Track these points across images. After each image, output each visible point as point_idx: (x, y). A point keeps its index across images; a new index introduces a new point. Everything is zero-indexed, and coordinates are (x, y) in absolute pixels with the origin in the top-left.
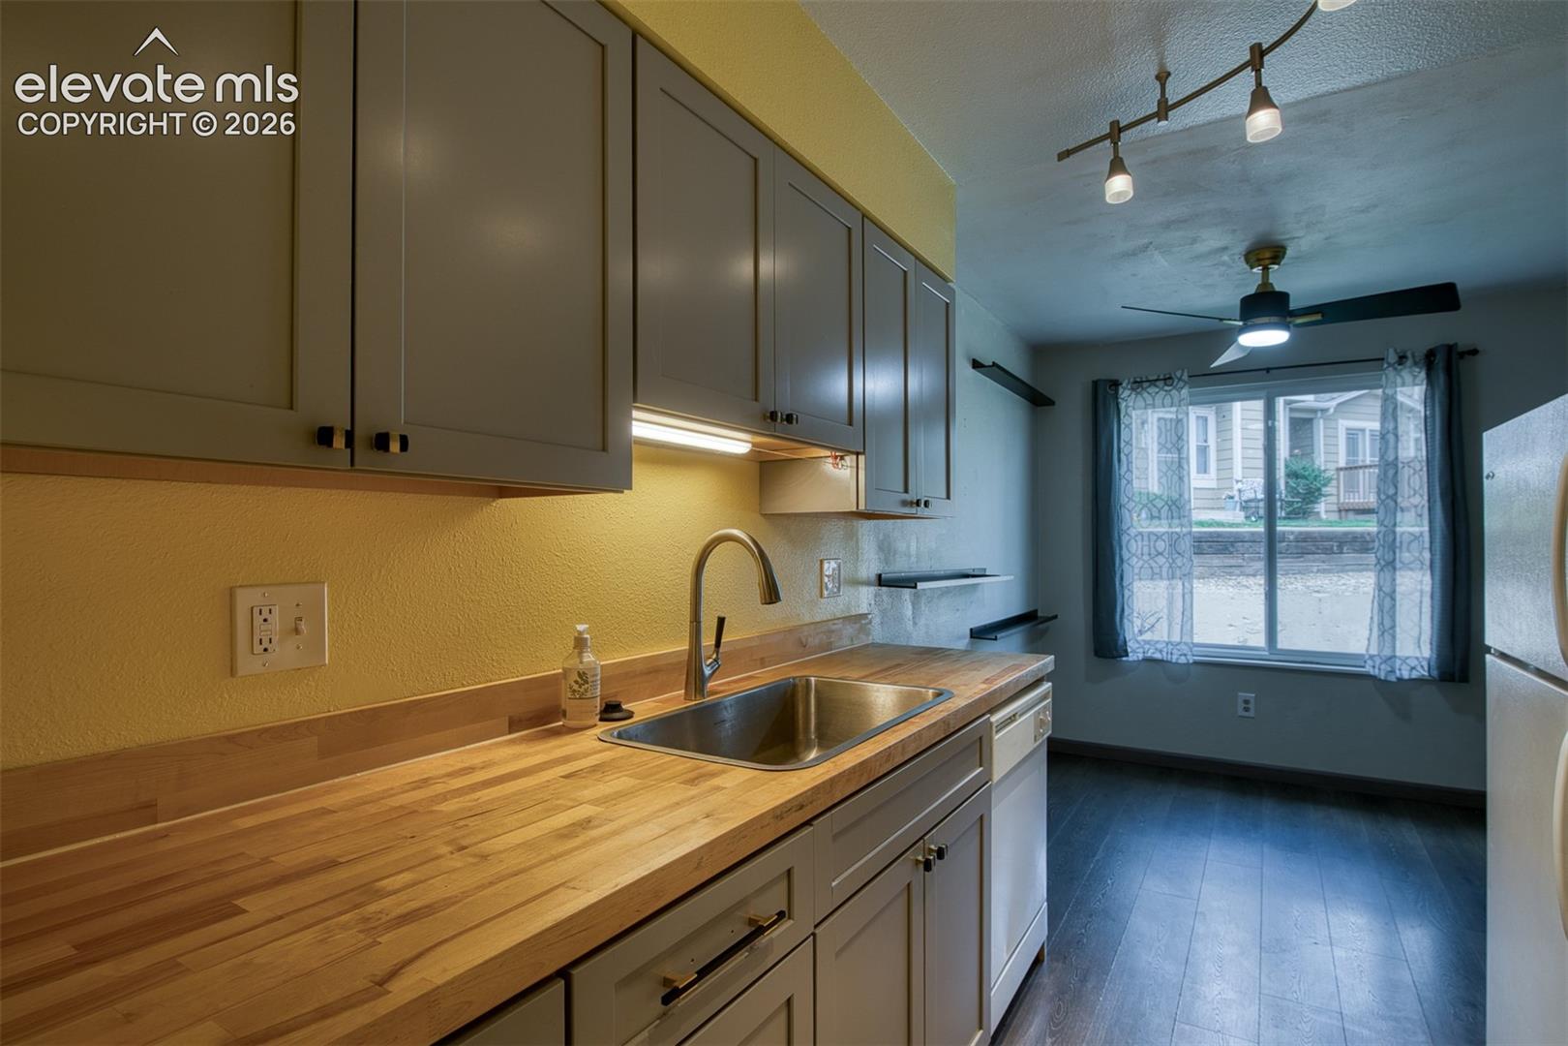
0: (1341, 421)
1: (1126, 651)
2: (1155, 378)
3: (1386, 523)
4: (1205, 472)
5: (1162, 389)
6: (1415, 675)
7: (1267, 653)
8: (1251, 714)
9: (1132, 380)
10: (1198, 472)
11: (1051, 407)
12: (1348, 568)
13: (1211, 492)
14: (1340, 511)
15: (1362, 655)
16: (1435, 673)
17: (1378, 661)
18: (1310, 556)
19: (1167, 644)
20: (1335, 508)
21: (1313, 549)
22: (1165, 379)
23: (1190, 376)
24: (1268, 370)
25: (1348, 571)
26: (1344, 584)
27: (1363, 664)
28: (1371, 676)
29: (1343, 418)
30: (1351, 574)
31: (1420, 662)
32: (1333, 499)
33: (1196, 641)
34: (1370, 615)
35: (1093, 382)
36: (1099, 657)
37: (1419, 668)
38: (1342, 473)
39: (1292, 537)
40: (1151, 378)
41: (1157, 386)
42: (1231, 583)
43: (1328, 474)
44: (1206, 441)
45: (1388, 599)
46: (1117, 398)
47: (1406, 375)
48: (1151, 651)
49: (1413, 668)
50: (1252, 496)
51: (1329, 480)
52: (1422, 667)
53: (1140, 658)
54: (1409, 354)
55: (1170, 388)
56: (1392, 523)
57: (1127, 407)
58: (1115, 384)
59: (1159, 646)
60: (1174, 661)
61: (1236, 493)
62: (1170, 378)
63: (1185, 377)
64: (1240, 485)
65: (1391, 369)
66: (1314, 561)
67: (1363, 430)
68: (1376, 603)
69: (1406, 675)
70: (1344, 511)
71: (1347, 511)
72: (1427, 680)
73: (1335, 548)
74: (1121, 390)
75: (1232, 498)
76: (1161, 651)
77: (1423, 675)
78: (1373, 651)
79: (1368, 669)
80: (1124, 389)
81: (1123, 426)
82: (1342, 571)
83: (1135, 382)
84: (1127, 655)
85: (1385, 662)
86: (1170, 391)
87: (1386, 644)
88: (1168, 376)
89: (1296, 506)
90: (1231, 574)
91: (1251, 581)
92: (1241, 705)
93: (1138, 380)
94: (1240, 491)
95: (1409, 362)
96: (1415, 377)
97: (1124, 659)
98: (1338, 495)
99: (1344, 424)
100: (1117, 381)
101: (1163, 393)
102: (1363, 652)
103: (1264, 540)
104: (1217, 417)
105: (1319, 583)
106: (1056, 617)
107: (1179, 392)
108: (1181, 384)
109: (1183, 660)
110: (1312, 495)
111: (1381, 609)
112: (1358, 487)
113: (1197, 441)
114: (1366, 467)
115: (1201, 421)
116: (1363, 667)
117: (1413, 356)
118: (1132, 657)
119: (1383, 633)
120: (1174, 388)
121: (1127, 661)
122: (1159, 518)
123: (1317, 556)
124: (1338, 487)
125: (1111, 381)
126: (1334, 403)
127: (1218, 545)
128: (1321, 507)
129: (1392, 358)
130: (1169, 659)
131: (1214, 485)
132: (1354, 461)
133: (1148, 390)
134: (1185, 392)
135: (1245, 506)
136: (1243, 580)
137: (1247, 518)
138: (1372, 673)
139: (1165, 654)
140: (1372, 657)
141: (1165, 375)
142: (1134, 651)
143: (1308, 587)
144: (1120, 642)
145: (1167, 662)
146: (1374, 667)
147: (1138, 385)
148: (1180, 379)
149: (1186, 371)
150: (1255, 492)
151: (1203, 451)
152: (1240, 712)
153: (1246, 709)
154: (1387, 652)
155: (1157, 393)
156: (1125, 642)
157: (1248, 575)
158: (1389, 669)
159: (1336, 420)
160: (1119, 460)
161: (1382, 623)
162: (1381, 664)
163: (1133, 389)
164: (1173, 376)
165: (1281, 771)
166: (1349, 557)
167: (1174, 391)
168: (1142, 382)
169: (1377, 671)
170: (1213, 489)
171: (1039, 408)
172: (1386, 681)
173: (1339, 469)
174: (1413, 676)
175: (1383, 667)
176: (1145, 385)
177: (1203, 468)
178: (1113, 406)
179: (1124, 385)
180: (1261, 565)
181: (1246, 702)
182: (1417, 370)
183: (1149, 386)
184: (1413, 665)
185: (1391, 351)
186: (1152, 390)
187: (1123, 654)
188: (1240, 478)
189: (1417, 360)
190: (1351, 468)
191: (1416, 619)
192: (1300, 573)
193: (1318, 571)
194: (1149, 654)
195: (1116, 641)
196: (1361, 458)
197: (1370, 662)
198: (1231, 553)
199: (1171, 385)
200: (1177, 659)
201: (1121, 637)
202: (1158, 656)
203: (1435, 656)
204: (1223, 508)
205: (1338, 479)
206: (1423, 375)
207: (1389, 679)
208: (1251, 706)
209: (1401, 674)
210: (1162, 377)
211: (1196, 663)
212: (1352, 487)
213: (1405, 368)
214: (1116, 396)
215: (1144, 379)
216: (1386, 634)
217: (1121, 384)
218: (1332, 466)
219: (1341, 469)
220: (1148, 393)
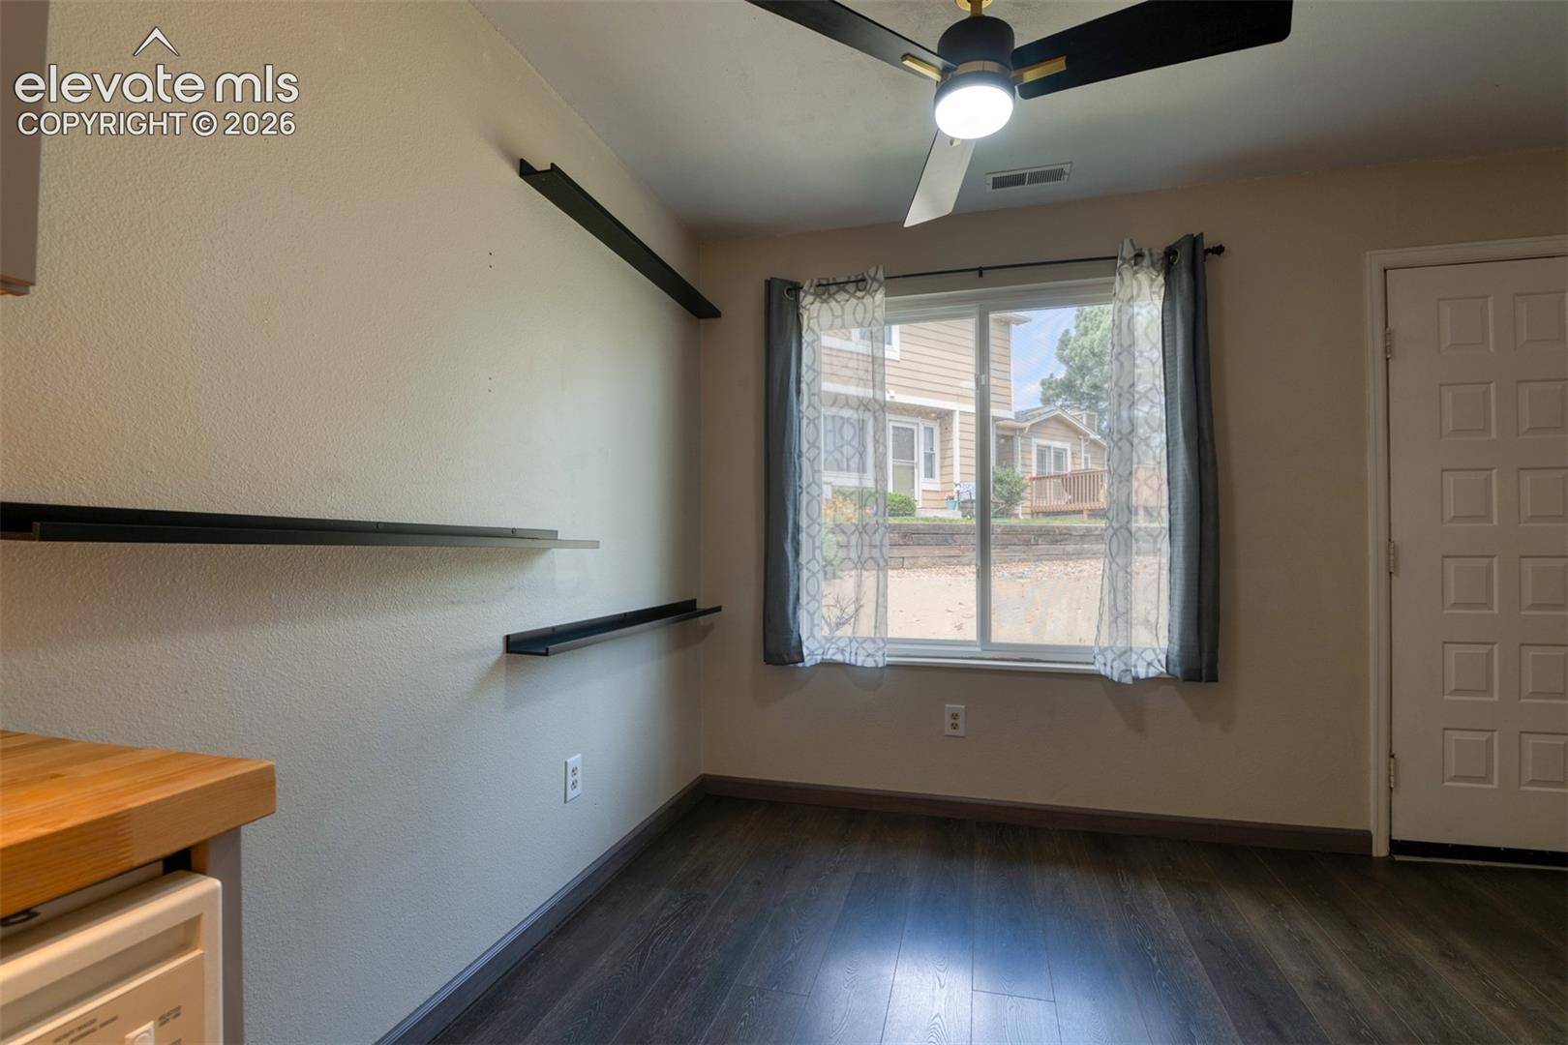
0: (1033, 440)
1: (801, 653)
2: (845, 280)
3: (1120, 472)
4: (931, 477)
5: (853, 295)
6: (1153, 672)
7: (978, 649)
8: (960, 732)
9: (815, 282)
10: (926, 476)
11: (718, 319)
12: (1041, 557)
13: (934, 494)
14: (1032, 514)
15: (1089, 649)
16: (1177, 671)
17: (1110, 656)
18: (1013, 547)
19: (851, 641)
20: (1029, 510)
21: (1016, 541)
22: (857, 282)
23: (887, 278)
24: (980, 271)
25: (1041, 560)
26: (1040, 571)
27: (1092, 660)
28: (1100, 675)
29: (1035, 437)
30: (1045, 563)
31: (1157, 656)
32: (1028, 503)
33: (890, 635)
34: (1099, 596)
35: (766, 281)
36: (768, 664)
37: (1156, 663)
38: (1034, 482)
39: (999, 530)
40: (838, 281)
41: (847, 292)
42: (950, 571)
43: (1024, 482)
44: (932, 449)
45: (1121, 574)
46: (798, 308)
47: (1143, 277)
48: (831, 651)
49: (1149, 664)
50: (968, 497)
51: (1026, 486)
52: (1159, 661)
53: (819, 661)
54: (1146, 253)
55: (863, 293)
56: (1127, 472)
57: (809, 318)
58: (795, 288)
59: (841, 644)
60: (859, 664)
61: (955, 494)
62: (863, 280)
63: (880, 275)
64: (958, 488)
65: (1126, 266)
66: (1015, 551)
67: (1049, 447)
68: (1106, 580)
69: (1142, 673)
70: (1035, 513)
71: (1038, 513)
72: (1165, 679)
73: (1032, 540)
74: (802, 294)
75: (953, 498)
76: (842, 651)
77: (1162, 673)
78: (1104, 642)
79: (1098, 667)
80: (806, 293)
81: (804, 345)
82: (1038, 561)
83: (820, 285)
84: (803, 661)
85: (1120, 656)
86: (863, 297)
87: (1120, 633)
88: (859, 278)
89: (1001, 507)
90: (949, 564)
91: (966, 569)
92: (949, 721)
93: (824, 282)
94: (958, 492)
95: (1146, 262)
96: (1152, 280)
97: (800, 665)
98: (1032, 501)
99: (1036, 441)
100: (799, 283)
101: (854, 301)
102: (1090, 642)
103: (977, 532)
104: (941, 430)
105: (1021, 570)
106: (718, 609)
107: (873, 297)
108: (875, 285)
109: (870, 663)
110: (1012, 499)
111: (1114, 589)
112: (1046, 494)
113: (925, 449)
114: (1051, 477)
115: (928, 433)
116: (1093, 664)
117: (1151, 255)
118: (809, 662)
119: (1117, 618)
120: (868, 292)
121: (804, 667)
122: (848, 470)
123: (1019, 547)
124: (1031, 493)
125: (791, 283)
126: (1028, 424)
127: (939, 536)
128: (1019, 510)
129: (1128, 252)
130: (853, 662)
131: (937, 487)
132: (1043, 473)
133: (836, 297)
134: (880, 296)
135: (963, 506)
136: (960, 569)
137: (964, 516)
138: (1103, 673)
139: (847, 654)
140: (1102, 651)
141: (856, 277)
142: (812, 654)
143: (1013, 574)
144: (794, 643)
145: (849, 665)
146: (1105, 664)
147: (826, 289)
148: (874, 279)
149: (881, 267)
150: (970, 494)
151: (929, 458)
152: (949, 731)
153: (955, 726)
154: (1121, 644)
155: (847, 301)
156: (800, 642)
157: (964, 565)
158: (1123, 667)
159: (1030, 439)
160: (799, 391)
161: (1115, 605)
162: (1113, 660)
163: (817, 295)
164: (867, 277)
165: (995, 808)
166: (1043, 548)
167: (868, 297)
168: (829, 285)
169: (1108, 668)
170: (938, 492)
171: (702, 321)
172: (1119, 684)
173: (1032, 479)
174: (1151, 675)
175: (1115, 664)
176: (833, 289)
177: (930, 473)
178: (791, 319)
179: (805, 288)
180: (973, 555)
181: (955, 716)
182: (1155, 273)
183: (838, 292)
184: (1149, 660)
185: (1127, 243)
186: (842, 296)
187: (797, 658)
188: (958, 482)
189: (1155, 258)
190: (1040, 478)
191: (1154, 599)
192: (1005, 562)
193: (1020, 560)
194: (828, 657)
195: (787, 642)
196: (1047, 470)
197: (1099, 657)
198: (950, 544)
199: (864, 289)
200: (864, 661)
201: (795, 635)
202: (839, 658)
203: (1176, 648)
204: (945, 508)
205: (1031, 486)
206: (1161, 280)
207: (1123, 681)
208: (960, 721)
209: (1137, 672)
210: (853, 279)
211: (889, 666)
212: (1041, 494)
213: (1142, 267)
214: (797, 305)
215: (831, 282)
216: (1119, 620)
217: (802, 288)
218: (1028, 476)
219: (1034, 479)
220: (837, 301)
